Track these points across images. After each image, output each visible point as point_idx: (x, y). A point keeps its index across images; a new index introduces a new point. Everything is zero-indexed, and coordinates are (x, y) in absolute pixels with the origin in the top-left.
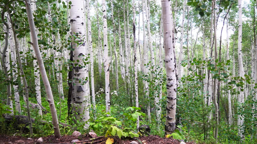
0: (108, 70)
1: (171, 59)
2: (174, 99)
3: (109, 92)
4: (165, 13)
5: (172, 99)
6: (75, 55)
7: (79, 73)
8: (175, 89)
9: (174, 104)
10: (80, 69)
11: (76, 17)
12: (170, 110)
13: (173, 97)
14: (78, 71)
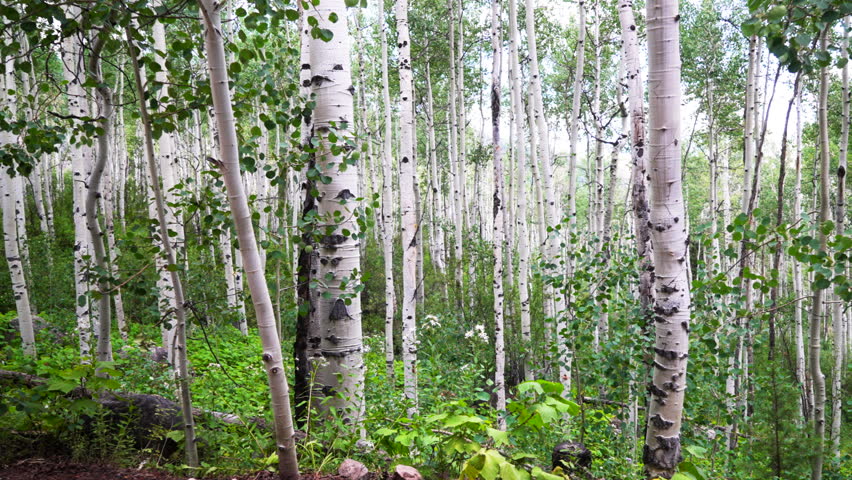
0: (414, 243)
1: (676, 220)
2: (681, 359)
3: (414, 317)
4: (662, 63)
5: (673, 356)
6: (324, 194)
7: (336, 256)
8: (684, 325)
9: (681, 374)
10: (340, 243)
11: (331, 68)
12: (665, 396)
13: (677, 351)
14: (335, 249)
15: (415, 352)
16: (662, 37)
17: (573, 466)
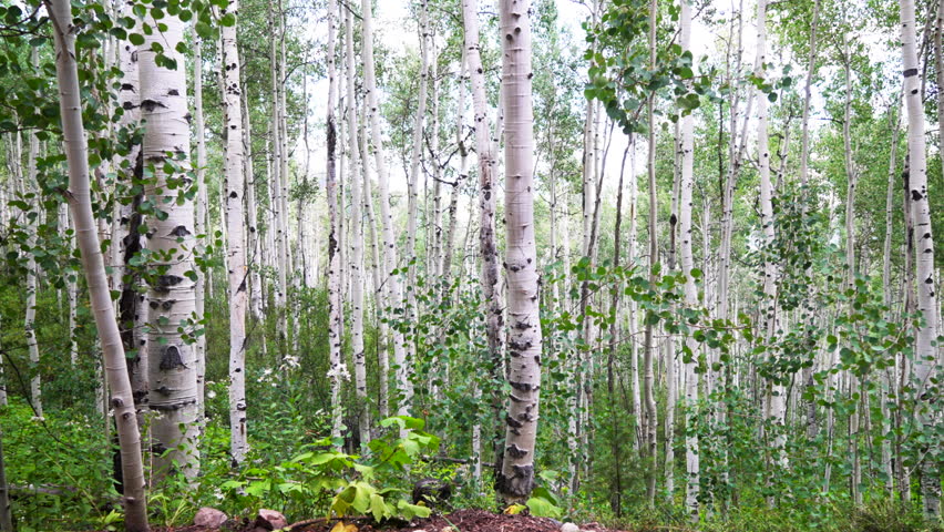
0: (242, 287)
1: (529, 261)
2: (534, 390)
3: (243, 369)
4: (517, 116)
5: (528, 387)
6: (155, 231)
7: (169, 299)
8: (537, 358)
9: (534, 405)
10: (173, 284)
11: (166, 92)
12: (519, 426)
13: (531, 383)
14: (168, 291)
15: (244, 409)
16: (516, 92)
17: (434, 499)
